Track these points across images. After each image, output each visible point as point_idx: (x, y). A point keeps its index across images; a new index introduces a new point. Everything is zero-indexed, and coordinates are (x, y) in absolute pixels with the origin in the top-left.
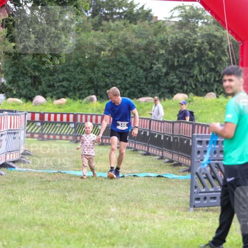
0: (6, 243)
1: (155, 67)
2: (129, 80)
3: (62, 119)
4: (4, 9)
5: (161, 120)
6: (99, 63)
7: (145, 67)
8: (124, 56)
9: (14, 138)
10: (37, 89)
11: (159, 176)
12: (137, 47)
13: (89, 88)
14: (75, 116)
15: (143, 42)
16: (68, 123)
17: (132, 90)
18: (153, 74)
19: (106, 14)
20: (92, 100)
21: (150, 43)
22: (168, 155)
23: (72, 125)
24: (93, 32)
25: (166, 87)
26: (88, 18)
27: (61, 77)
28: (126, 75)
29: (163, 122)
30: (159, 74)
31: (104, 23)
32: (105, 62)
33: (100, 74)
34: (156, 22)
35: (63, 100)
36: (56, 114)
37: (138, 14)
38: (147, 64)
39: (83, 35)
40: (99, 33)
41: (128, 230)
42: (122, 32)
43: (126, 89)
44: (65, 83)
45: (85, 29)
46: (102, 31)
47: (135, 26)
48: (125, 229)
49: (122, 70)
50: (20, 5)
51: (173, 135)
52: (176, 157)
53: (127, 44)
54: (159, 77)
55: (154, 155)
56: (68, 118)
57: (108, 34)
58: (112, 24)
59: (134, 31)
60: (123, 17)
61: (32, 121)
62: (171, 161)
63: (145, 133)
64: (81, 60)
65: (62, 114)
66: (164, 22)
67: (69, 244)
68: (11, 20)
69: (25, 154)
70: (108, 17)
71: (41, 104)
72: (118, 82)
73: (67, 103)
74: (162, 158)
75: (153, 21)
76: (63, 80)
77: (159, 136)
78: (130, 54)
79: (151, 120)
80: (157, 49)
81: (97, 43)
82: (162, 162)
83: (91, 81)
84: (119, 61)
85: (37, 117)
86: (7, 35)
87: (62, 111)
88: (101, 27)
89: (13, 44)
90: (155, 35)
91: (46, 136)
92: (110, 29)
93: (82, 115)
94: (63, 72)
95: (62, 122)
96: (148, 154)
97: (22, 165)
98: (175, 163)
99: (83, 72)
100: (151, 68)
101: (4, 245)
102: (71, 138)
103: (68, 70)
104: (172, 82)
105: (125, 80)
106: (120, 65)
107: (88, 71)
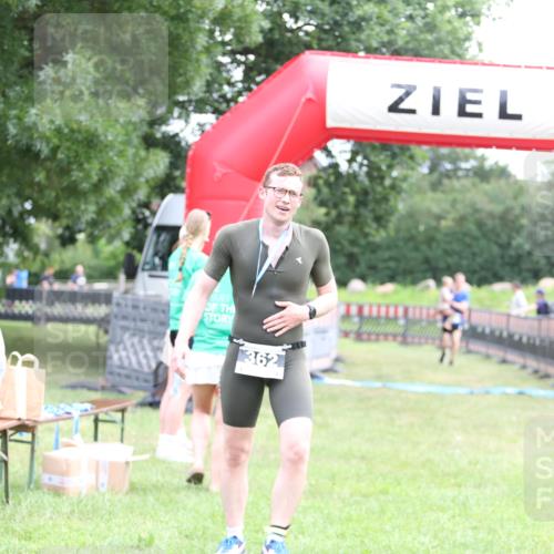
0: (313, 482)
1: (514, 243)
2: (479, 260)
3: (387, 312)
4: (310, 163)
5: (523, 315)
6: (439, 236)
7: (500, 241)
8: (472, 227)
9: (323, 339)
10: (354, 271)
11: (521, 393)
12: (491, 215)
13: (425, 271)
14: (406, 310)
15: (498, 209)
16: (396, 318)
17: (483, 273)
18: (512, 252)
19: (448, 171)
20: (428, 287)
21: (508, 210)
22: (532, 363)
23: (402, 322)
24: (430, 195)
25: (529, 270)
26: (424, 175)
27: (387, 255)
28: (474, 254)
29: (526, 318)
30: (520, 252)
31: (446, 181)
32: (446, 235)
33: (439, 252)
34: (516, 182)
35: (389, 287)
36: (379, 306)
37: (491, 170)
38: (504, 239)
39: (417, 198)
40: (439, 195)
41: (478, 466)
42: (469, 196)
43: (474, 272)
44: (392, 264)
45: (420, 190)
46: (443, 192)
47: (486, 187)
48: (475, 464)
49: (469, 246)
50: (332, 157)
51: (539, 336)
52: (544, 367)
53: (476, 211)
54: (519, 258)
55: (513, 363)
56: (396, 312)
57: (450, 197)
58: (456, 184)
59: (486, 193)
60: (471, 174)
61: (347, 316)
62: (536, 372)
63: (501, 334)
64: (414, 232)
65: (387, 307)
66: (525, 182)
67: (399, 484)
68: (320, 177)
69: (338, 360)
70: (451, 174)
71: (360, 293)
72: (465, 263)
73: (395, 292)
74: (524, 367)
75: (511, 180)
76: (391, 259)
77: (521, 339)
78: (480, 225)
79: (509, 316)
80: (517, 217)
81: (436, 209)
82: (524, 373)
83: (427, 261)
84: (465, 234)
85: (354, 310)
86: (315, 199)
87: (387, 301)
88: (441, 188)
89: (323, 210)
90: (515, 198)
91: (365, 337)
92: (453, 190)
93: (414, 308)
94: (389, 248)
95: (387, 318)
96: (504, 361)
97: (334, 375)
98: (541, 374)
99: (416, 249)
100: (509, 244)
101: (311, 485)
102: (399, 339)
103: (396, 246)
104: (537, 262)
105: (474, 260)
106: (468, 240)
107: (424, 247)
